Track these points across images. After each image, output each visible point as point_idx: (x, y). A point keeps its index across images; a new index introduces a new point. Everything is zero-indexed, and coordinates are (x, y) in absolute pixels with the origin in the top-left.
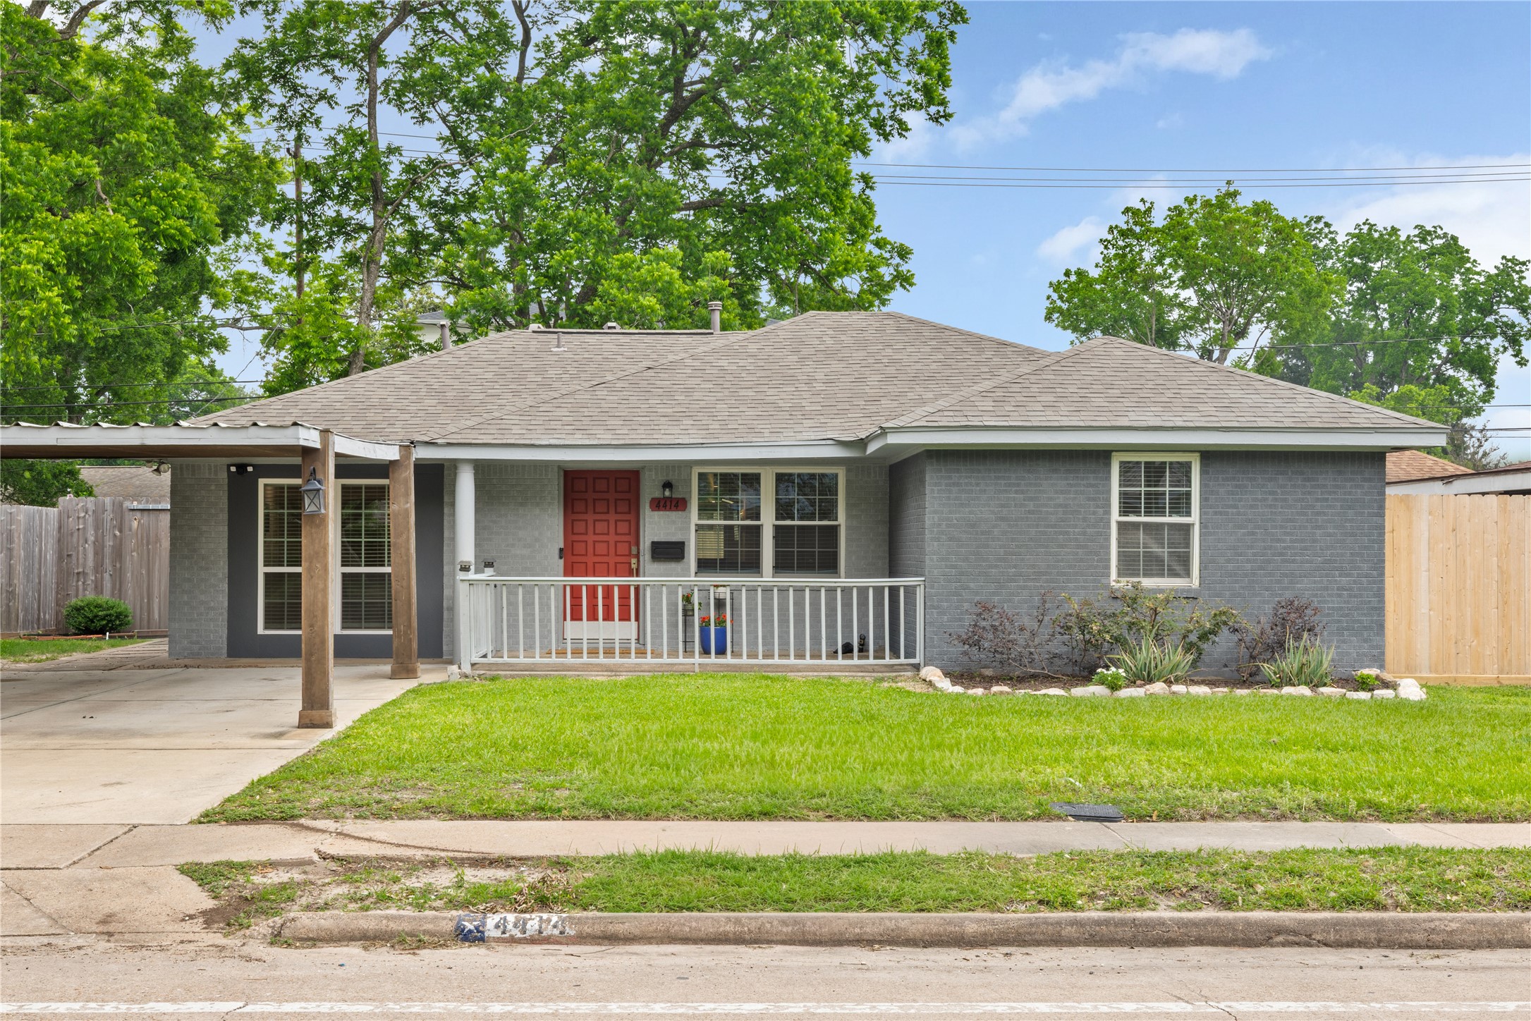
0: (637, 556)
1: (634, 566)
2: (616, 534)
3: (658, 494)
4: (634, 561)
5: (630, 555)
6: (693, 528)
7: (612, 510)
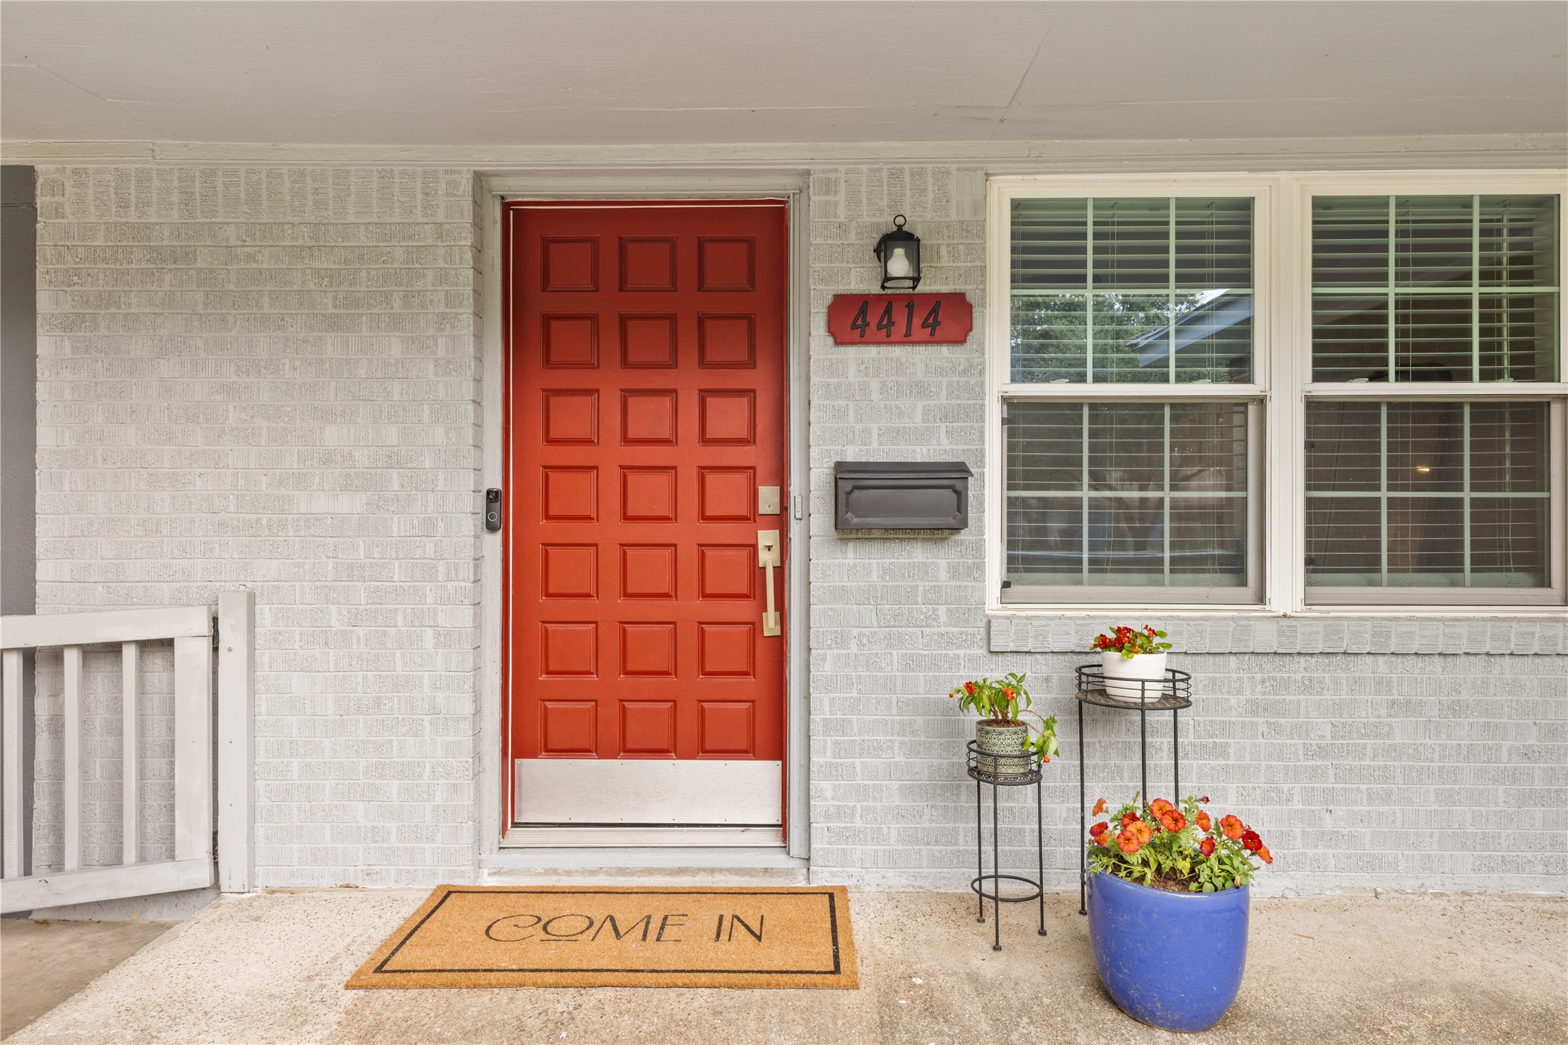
0: (780, 521)
1: (768, 559)
2: (705, 440)
3: (862, 280)
4: (767, 538)
5: (751, 517)
6: (994, 414)
7: (689, 355)
